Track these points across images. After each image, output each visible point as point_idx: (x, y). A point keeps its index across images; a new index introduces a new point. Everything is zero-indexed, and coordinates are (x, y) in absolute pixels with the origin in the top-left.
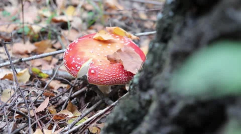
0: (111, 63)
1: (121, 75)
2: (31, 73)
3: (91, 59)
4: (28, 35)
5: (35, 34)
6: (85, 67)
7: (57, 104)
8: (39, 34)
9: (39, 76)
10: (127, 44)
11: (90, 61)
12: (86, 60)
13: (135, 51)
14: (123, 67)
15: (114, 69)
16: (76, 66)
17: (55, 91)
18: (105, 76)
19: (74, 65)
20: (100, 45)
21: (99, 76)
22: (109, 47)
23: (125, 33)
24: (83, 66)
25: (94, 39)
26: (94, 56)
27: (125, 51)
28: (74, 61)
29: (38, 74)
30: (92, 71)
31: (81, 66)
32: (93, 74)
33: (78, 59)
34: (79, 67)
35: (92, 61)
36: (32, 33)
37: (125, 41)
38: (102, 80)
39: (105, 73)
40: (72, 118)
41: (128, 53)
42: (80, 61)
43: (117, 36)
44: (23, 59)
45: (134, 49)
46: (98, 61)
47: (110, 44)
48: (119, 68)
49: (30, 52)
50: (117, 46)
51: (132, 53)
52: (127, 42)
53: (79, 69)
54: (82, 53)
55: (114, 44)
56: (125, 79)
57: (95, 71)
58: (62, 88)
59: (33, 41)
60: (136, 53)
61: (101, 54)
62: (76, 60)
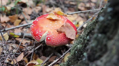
0: (59, 33)
1: (64, 40)
2: (9, 35)
3: (47, 31)
4: (5, 12)
5: (8, 11)
6: (44, 36)
7: (27, 55)
8: (10, 11)
9: (14, 37)
10: (65, 21)
11: (47, 33)
12: (45, 32)
13: (71, 25)
14: (65, 35)
15: (61, 37)
16: (39, 35)
17: (24, 45)
18: (56, 41)
19: (37, 35)
20: (51, 22)
21: (52, 41)
22: (56, 23)
23: (63, 14)
24: (43, 35)
25: (47, 19)
26: (49, 30)
27: (66, 26)
28: (37, 33)
29: (13, 36)
30: (49, 39)
31: (42, 35)
32: (49, 40)
33: (40, 31)
34: (41, 36)
35: (48, 32)
36: (6, 11)
37: (64, 19)
38: (54, 43)
39: (56, 39)
40: (38, 65)
41: (67, 27)
42: (41, 33)
43: (59, 16)
44: (6, 30)
45: (70, 24)
46: (51, 32)
47: (56, 21)
48: (63, 36)
49: (6, 22)
50: (60, 23)
51: (69, 27)
52: (65, 20)
53: (41, 37)
54: (42, 28)
55: (59, 21)
56: (67, 42)
57: (50, 39)
58: (27, 43)
59: (7, 15)
60: (71, 26)
61: (52, 28)
62: (38, 32)
